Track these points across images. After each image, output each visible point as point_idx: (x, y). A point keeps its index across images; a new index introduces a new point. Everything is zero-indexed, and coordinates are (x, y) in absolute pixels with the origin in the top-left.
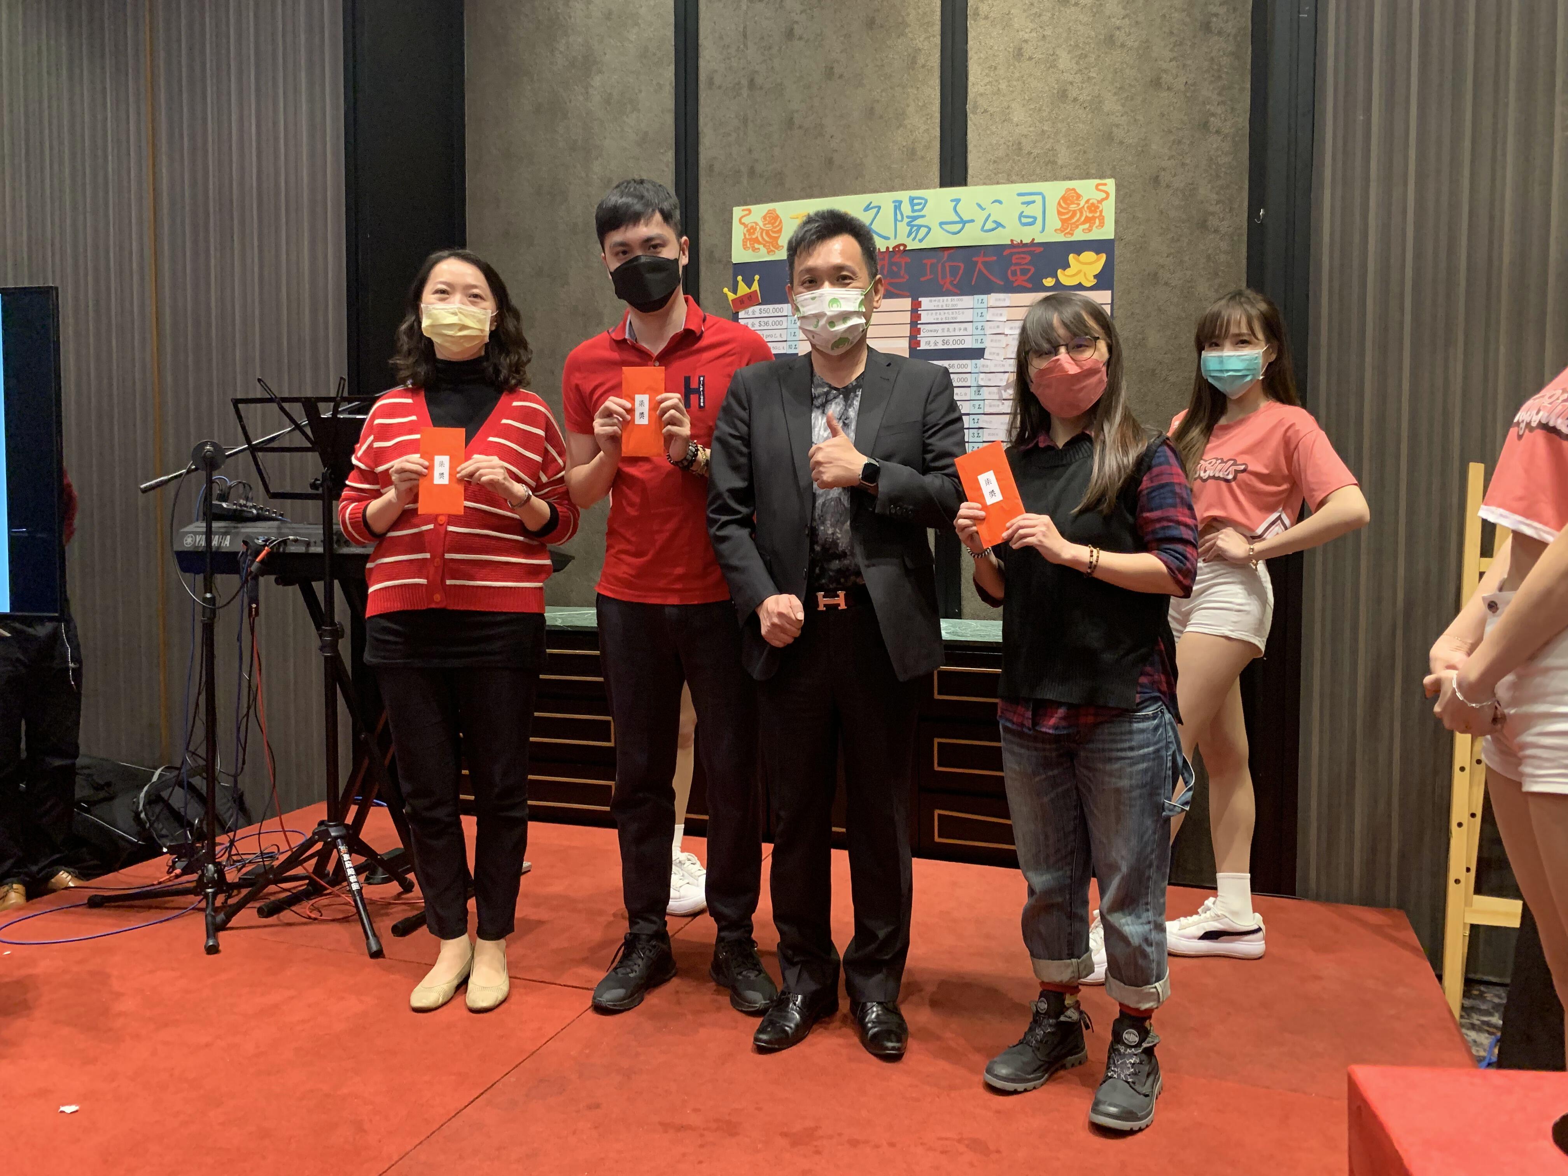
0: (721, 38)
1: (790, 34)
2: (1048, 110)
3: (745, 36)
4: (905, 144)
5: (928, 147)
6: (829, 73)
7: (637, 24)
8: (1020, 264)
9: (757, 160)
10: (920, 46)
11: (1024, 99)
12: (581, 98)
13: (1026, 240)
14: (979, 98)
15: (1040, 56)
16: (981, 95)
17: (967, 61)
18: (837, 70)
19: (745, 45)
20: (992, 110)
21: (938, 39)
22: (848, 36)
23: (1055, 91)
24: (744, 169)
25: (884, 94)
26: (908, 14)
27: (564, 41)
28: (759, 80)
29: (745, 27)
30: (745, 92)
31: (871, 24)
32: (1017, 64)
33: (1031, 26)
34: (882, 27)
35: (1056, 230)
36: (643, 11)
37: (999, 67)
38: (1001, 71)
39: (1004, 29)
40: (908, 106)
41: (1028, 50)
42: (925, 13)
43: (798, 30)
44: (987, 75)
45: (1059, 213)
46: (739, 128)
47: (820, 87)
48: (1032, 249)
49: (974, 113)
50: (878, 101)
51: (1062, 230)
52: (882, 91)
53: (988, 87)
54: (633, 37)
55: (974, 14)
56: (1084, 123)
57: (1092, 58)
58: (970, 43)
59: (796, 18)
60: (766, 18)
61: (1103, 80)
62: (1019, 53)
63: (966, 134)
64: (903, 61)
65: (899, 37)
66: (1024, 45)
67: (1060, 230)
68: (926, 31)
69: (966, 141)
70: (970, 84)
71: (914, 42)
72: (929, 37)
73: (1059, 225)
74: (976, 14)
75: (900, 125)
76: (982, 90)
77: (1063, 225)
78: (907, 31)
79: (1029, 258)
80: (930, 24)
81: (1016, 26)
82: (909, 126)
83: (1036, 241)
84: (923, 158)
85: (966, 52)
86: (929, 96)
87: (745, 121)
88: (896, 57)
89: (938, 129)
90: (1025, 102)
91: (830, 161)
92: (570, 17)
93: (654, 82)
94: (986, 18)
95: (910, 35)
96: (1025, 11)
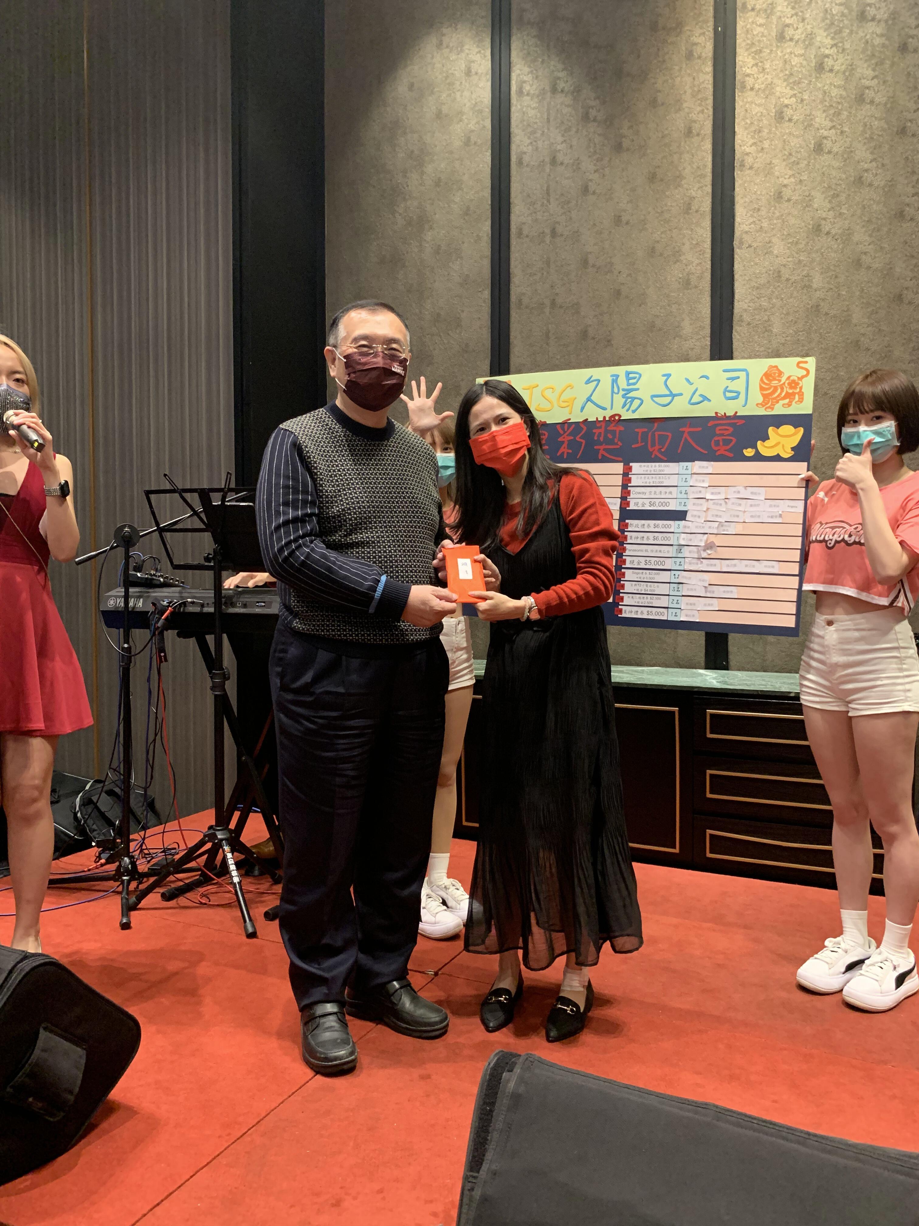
0: (529, 196)
1: (585, 190)
2: (804, 242)
3: (548, 194)
4: (681, 276)
5: (700, 278)
6: (618, 220)
7: (460, 189)
8: (723, 435)
9: (557, 294)
10: (694, 194)
11: (783, 235)
12: (416, 250)
13: (730, 413)
14: (744, 236)
15: (797, 198)
16: (746, 232)
17: (734, 205)
18: (624, 219)
19: (548, 201)
20: (755, 245)
21: (709, 189)
22: (633, 190)
23: (810, 227)
24: (547, 302)
25: (663, 236)
26: (684, 169)
27: (402, 206)
28: (559, 229)
29: (548, 187)
30: (548, 239)
31: (652, 178)
32: (777, 205)
33: (790, 173)
34: (662, 180)
35: (757, 405)
36: (465, 178)
37: (762, 208)
38: (763, 212)
39: (766, 176)
40: (684, 244)
41: (787, 193)
42: (698, 168)
43: (592, 187)
44: (752, 216)
45: (762, 389)
46: (543, 269)
47: (610, 232)
48: (736, 421)
49: (739, 248)
50: (658, 242)
51: (763, 405)
52: (662, 233)
53: (752, 226)
54: (457, 199)
55: (740, 166)
56: (835, 252)
57: (843, 197)
58: (737, 189)
59: (591, 177)
60: (568, 178)
61: (853, 215)
62: (779, 196)
63: (733, 266)
64: (680, 207)
65: (676, 188)
66: (784, 189)
67: (761, 404)
68: (699, 182)
69: (733, 271)
70: (736, 224)
71: (689, 192)
72: (702, 187)
73: (760, 399)
74: (742, 165)
75: (678, 261)
76: (747, 228)
77: (763, 402)
78: (683, 182)
79: (731, 429)
80: (703, 176)
81: (777, 174)
82: (684, 261)
83: (738, 414)
84: (696, 287)
85: (733, 197)
86: (702, 236)
87: (548, 263)
88: (673, 204)
89: (709, 263)
90: (784, 237)
91: (618, 293)
92: (408, 186)
93: (475, 235)
94: (751, 168)
95: (685, 186)
96: (784, 160)
